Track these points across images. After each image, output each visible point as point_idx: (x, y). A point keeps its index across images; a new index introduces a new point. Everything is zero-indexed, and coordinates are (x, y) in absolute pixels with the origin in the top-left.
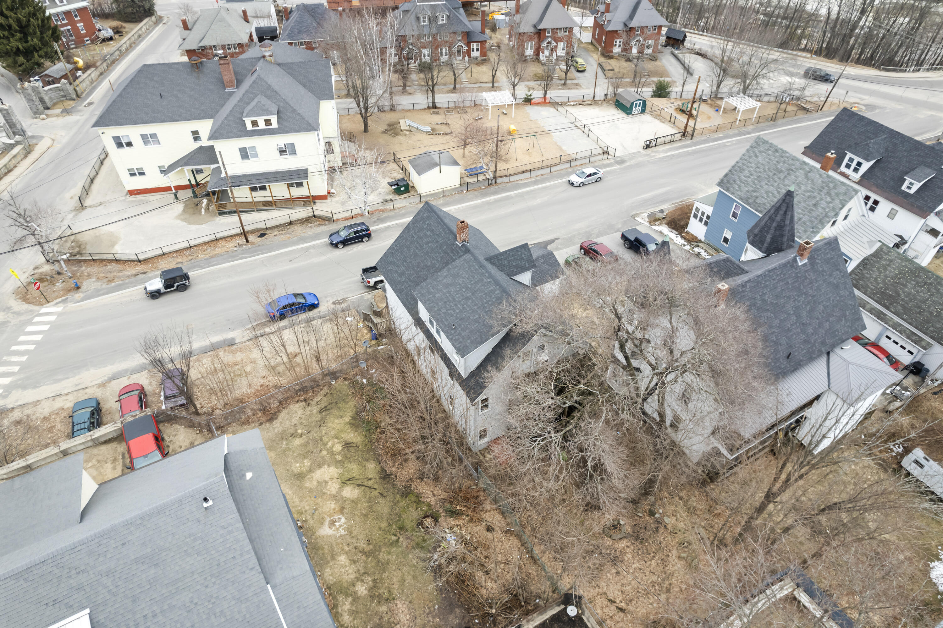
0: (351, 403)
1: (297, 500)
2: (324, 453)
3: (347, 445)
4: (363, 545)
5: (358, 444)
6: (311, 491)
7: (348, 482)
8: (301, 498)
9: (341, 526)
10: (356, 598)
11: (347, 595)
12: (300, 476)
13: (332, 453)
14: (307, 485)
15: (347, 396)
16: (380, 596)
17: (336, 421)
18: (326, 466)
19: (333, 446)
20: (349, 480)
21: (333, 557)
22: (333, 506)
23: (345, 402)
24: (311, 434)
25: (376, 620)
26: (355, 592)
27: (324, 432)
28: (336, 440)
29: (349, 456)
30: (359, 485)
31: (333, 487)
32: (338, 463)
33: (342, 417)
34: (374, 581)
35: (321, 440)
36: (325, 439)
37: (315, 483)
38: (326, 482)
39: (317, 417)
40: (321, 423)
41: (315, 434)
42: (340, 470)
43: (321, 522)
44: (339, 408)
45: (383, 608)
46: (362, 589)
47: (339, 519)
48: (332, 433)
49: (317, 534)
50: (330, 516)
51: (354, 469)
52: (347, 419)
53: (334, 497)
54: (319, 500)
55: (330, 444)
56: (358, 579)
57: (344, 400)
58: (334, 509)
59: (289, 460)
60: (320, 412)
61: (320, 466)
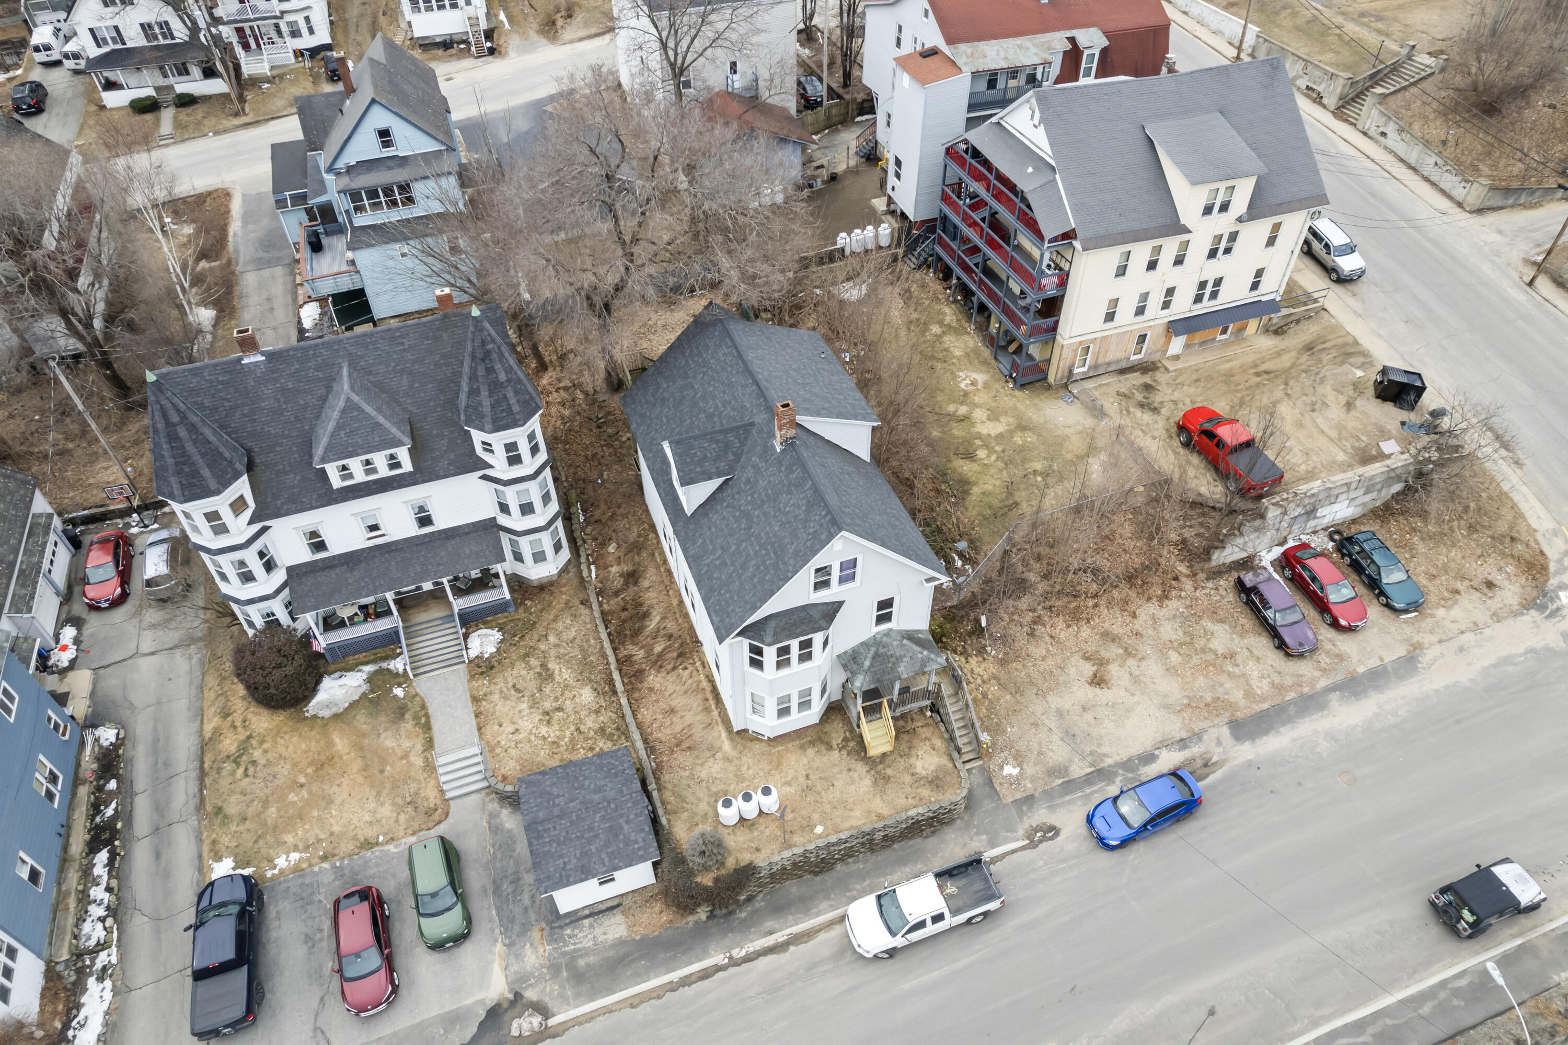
0: (974, 513)
1: (1019, 405)
2: (998, 448)
3: (969, 456)
4: (939, 366)
5: (955, 456)
6: (1006, 414)
7: (962, 418)
8: (1015, 407)
9: (964, 379)
10: (941, 323)
11: (949, 326)
12: (1023, 427)
13: (986, 446)
14: (1011, 420)
15: (980, 525)
16: (917, 324)
17: (991, 488)
18: (993, 435)
19: (988, 456)
20: (961, 420)
21: (967, 354)
22: (976, 398)
23: (983, 516)
24: (1022, 473)
25: (920, 308)
26: (941, 327)
27: (1005, 473)
28: (986, 462)
29: (966, 444)
30: (949, 415)
31: (979, 414)
32: (979, 436)
33: (984, 493)
34: (924, 336)
35: (1006, 464)
36: (1000, 464)
37: (1002, 419)
38: (989, 419)
39: (1020, 495)
40: (1010, 488)
41: (1018, 472)
42: (974, 430)
43: (986, 386)
44: (990, 507)
45: (915, 316)
46: (936, 329)
47: (966, 385)
48: (993, 471)
49: (988, 376)
50: (978, 390)
51: (958, 431)
52: (975, 490)
53: (976, 406)
54: (993, 404)
55: (993, 458)
56: (940, 336)
57: (986, 519)
58: (975, 395)
59: (1042, 446)
60: (1017, 504)
61: (1000, 436)
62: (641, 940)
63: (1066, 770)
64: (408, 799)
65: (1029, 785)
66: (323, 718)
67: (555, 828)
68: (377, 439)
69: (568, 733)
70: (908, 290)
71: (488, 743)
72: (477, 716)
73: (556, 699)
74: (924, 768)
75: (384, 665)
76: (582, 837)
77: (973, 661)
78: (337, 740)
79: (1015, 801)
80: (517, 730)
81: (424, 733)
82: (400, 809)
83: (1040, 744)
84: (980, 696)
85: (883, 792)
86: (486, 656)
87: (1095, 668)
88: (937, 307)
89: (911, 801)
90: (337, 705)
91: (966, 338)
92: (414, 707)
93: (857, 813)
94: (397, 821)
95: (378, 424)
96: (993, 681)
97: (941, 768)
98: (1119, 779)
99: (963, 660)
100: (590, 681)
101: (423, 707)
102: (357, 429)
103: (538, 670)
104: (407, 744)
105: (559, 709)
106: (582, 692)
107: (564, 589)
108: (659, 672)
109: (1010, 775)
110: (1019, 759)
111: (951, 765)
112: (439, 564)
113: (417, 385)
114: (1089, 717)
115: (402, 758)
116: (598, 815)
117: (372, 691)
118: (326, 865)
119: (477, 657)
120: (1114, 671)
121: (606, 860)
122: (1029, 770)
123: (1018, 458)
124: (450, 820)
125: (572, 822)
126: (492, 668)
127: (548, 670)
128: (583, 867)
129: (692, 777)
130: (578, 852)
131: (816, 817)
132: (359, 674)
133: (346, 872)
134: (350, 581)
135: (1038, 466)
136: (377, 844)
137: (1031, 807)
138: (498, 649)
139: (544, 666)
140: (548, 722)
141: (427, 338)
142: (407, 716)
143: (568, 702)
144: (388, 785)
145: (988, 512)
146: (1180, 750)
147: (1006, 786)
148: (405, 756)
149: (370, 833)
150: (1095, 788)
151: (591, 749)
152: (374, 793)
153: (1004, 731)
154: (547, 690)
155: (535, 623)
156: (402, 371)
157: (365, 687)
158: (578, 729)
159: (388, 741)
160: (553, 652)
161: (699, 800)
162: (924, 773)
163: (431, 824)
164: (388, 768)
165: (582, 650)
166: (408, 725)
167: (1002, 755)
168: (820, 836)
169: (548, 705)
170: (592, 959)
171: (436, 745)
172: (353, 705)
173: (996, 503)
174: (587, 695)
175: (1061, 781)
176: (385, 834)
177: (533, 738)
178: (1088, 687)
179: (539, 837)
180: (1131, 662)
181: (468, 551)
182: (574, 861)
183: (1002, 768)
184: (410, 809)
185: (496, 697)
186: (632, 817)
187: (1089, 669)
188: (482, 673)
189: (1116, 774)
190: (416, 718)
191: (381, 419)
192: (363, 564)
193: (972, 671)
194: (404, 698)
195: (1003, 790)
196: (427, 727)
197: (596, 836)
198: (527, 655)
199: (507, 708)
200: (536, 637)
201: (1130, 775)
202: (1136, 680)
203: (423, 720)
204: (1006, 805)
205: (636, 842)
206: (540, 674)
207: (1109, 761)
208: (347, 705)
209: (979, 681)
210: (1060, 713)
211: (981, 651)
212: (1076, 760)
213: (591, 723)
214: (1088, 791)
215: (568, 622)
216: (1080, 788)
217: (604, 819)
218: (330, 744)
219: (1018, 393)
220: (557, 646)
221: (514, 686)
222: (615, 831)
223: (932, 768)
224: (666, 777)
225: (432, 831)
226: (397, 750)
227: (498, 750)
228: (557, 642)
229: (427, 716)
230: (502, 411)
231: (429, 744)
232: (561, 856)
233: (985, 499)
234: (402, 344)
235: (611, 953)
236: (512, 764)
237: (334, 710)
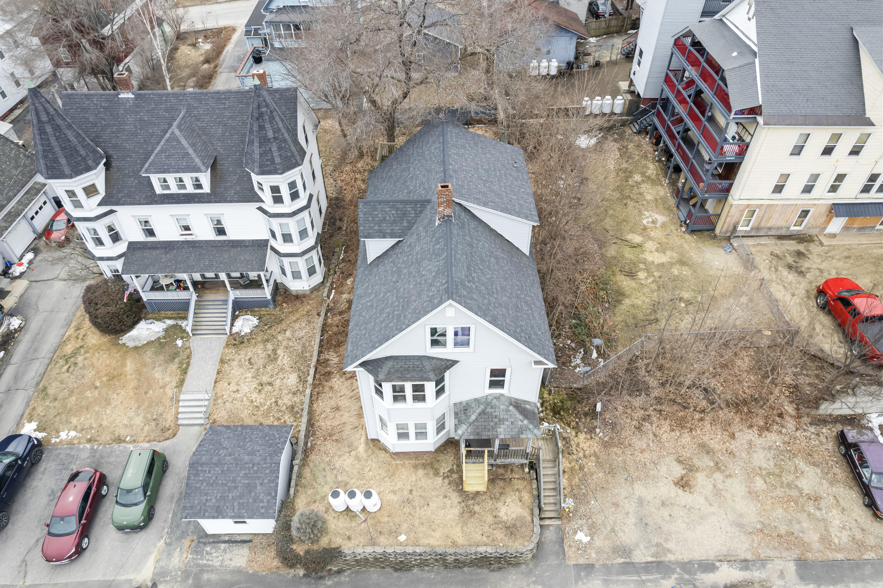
0: (620, 319)
1: (685, 246)
2: (656, 274)
3: (631, 275)
4: (631, 204)
5: (620, 273)
6: (672, 249)
7: (636, 245)
8: (681, 246)
9: (647, 218)
10: (643, 174)
11: (649, 177)
12: (682, 263)
13: (647, 270)
14: (675, 255)
15: (621, 330)
16: (625, 172)
17: (640, 303)
18: (656, 263)
19: (646, 278)
20: (635, 247)
21: (656, 200)
22: (652, 233)
23: (626, 323)
24: (670, 297)
25: (630, 161)
26: (642, 177)
27: (655, 294)
28: (643, 282)
29: (632, 265)
30: (626, 241)
31: (650, 245)
32: (645, 262)
33: (633, 306)
34: (627, 181)
35: (659, 287)
36: (654, 286)
37: (668, 253)
38: (657, 251)
39: (662, 315)
40: (655, 307)
41: (667, 296)
42: (642, 256)
43: (664, 225)
44: (634, 318)
45: (625, 165)
46: (638, 177)
47: (648, 223)
48: (646, 290)
49: (668, 219)
50: (656, 227)
51: (628, 254)
52: (627, 302)
53: (650, 238)
54: (664, 240)
55: (650, 280)
56: (640, 183)
57: (628, 326)
58: (652, 231)
59: (694, 281)
60: (657, 320)
61: (662, 265)
62: (252, 574)
63: (630, 553)
64: (155, 417)
65: (594, 555)
66: (128, 347)
67: (210, 471)
68: (184, 164)
69: (269, 403)
70: (626, 147)
71: (216, 393)
72: (218, 373)
73: (272, 376)
74: (506, 514)
75: (180, 322)
76: (226, 485)
77: (582, 436)
78: (129, 364)
79: (577, 565)
80: (238, 390)
81: (181, 375)
82: (147, 422)
83: (615, 523)
84: (577, 467)
85: (465, 524)
86: (243, 334)
87: (684, 472)
88: (644, 162)
89: (484, 538)
90: (140, 340)
91: (660, 188)
92: (183, 355)
93: (437, 534)
94: (142, 429)
95: (188, 154)
96: (592, 458)
97: (520, 519)
98: (675, 576)
99: (574, 433)
100: (299, 370)
101: (189, 357)
102: (173, 154)
103: (270, 353)
104: (168, 379)
105: (270, 384)
106: (290, 376)
107: (311, 302)
108: (341, 377)
109: (580, 541)
110: (593, 530)
111: (529, 519)
112: (221, 263)
113: (227, 134)
114: (665, 512)
115: (161, 388)
116: (243, 472)
117: (164, 338)
118: (88, 446)
119: (237, 333)
120: (700, 478)
121: (237, 507)
122: (598, 542)
123: (670, 285)
124: (175, 440)
125: (223, 471)
126: (242, 343)
127: (276, 354)
128: (218, 507)
129: (329, 463)
130: (219, 495)
131: (405, 526)
132: (163, 324)
133: (97, 455)
134: (163, 260)
135: (686, 295)
136: (124, 441)
137: (588, 575)
138: (252, 331)
139: (274, 351)
140: (260, 391)
141: (242, 103)
142: (176, 360)
143: (278, 381)
144: (146, 404)
145: (631, 321)
146: (741, 569)
147: (574, 549)
148: (163, 387)
149: (123, 432)
150: (651, 577)
151: (278, 419)
152: (136, 406)
153: (588, 502)
154: (269, 368)
155: (282, 320)
156: (220, 122)
157: (162, 334)
158: (276, 402)
159: (158, 374)
160: (284, 343)
161: (326, 483)
162: (505, 518)
163: (162, 439)
164: (151, 392)
165: (304, 346)
166: (174, 367)
167: (580, 522)
168: (401, 544)
169: (265, 379)
170: (213, 577)
171: (185, 385)
172: (150, 343)
173: (640, 316)
174: (292, 379)
175: (622, 560)
176: (132, 436)
177: (245, 399)
178: (673, 486)
179: (197, 475)
180: (718, 476)
181: (242, 259)
182: (214, 501)
183: (575, 533)
184: (153, 424)
185: (235, 363)
186: (266, 481)
187: (678, 471)
188: (235, 345)
189: (673, 571)
190: (181, 363)
191: (191, 151)
192: (175, 251)
193: (578, 445)
194: (180, 348)
195: (570, 552)
196: (185, 372)
197: (236, 487)
198: (267, 340)
199: (238, 373)
200: (279, 330)
201: (686, 576)
202: (717, 492)
203: (184, 366)
204: (567, 566)
205: (262, 501)
206: (269, 356)
207: (670, 557)
208: (145, 342)
209: (581, 455)
210: (641, 502)
211: (591, 431)
212: (642, 547)
213: (287, 400)
214: (644, 578)
215: (304, 325)
216: (638, 573)
217: (246, 476)
218: (124, 365)
219: (687, 236)
220: (289, 339)
221: (250, 359)
222: (251, 488)
223: (514, 516)
224: (312, 457)
225: (161, 443)
226: (160, 381)
227: (220, 401)
228: (290, 337)
229: (188, 364)
230: (267, 160)
231: (181, 383)
232: (206, 494)
233: (633, 311)
234: (224, 104)
235: (228, 577)
236: (224, 413)
237: (138, 344)
